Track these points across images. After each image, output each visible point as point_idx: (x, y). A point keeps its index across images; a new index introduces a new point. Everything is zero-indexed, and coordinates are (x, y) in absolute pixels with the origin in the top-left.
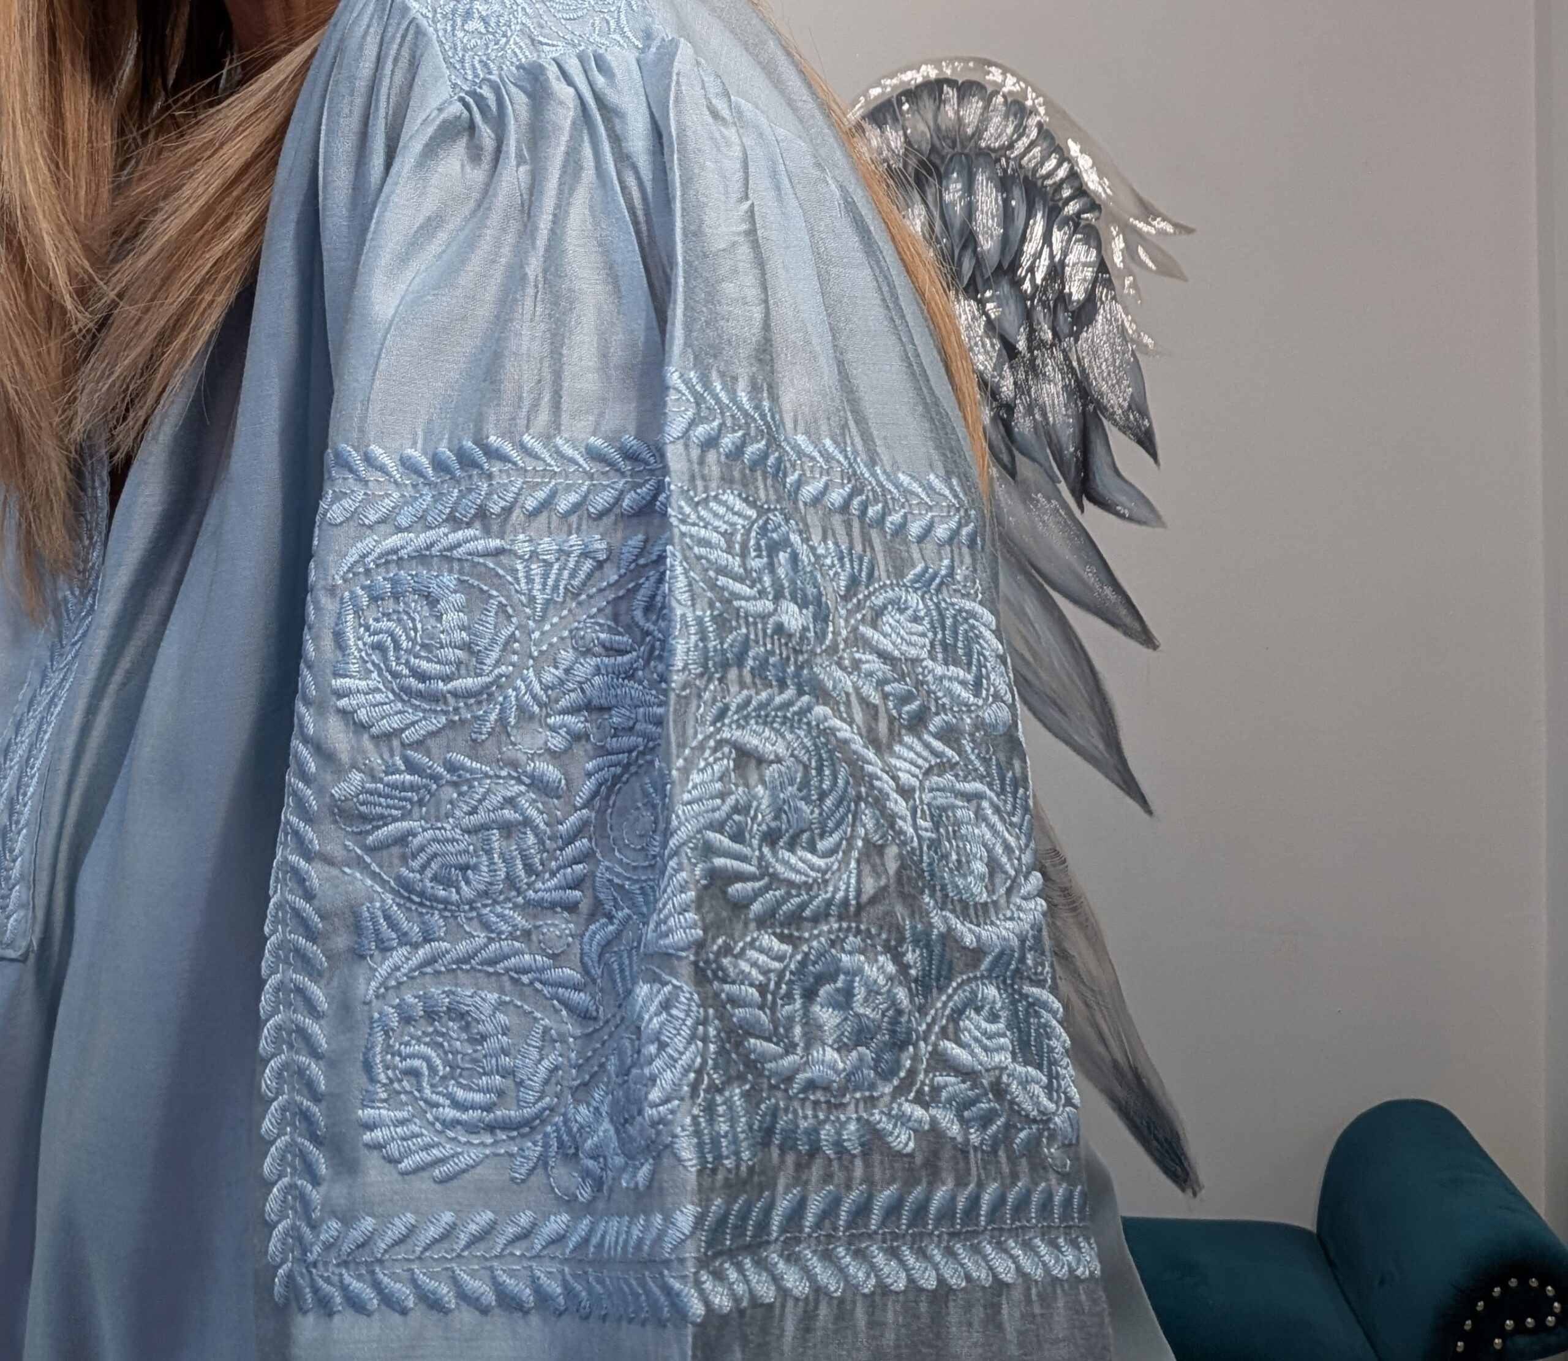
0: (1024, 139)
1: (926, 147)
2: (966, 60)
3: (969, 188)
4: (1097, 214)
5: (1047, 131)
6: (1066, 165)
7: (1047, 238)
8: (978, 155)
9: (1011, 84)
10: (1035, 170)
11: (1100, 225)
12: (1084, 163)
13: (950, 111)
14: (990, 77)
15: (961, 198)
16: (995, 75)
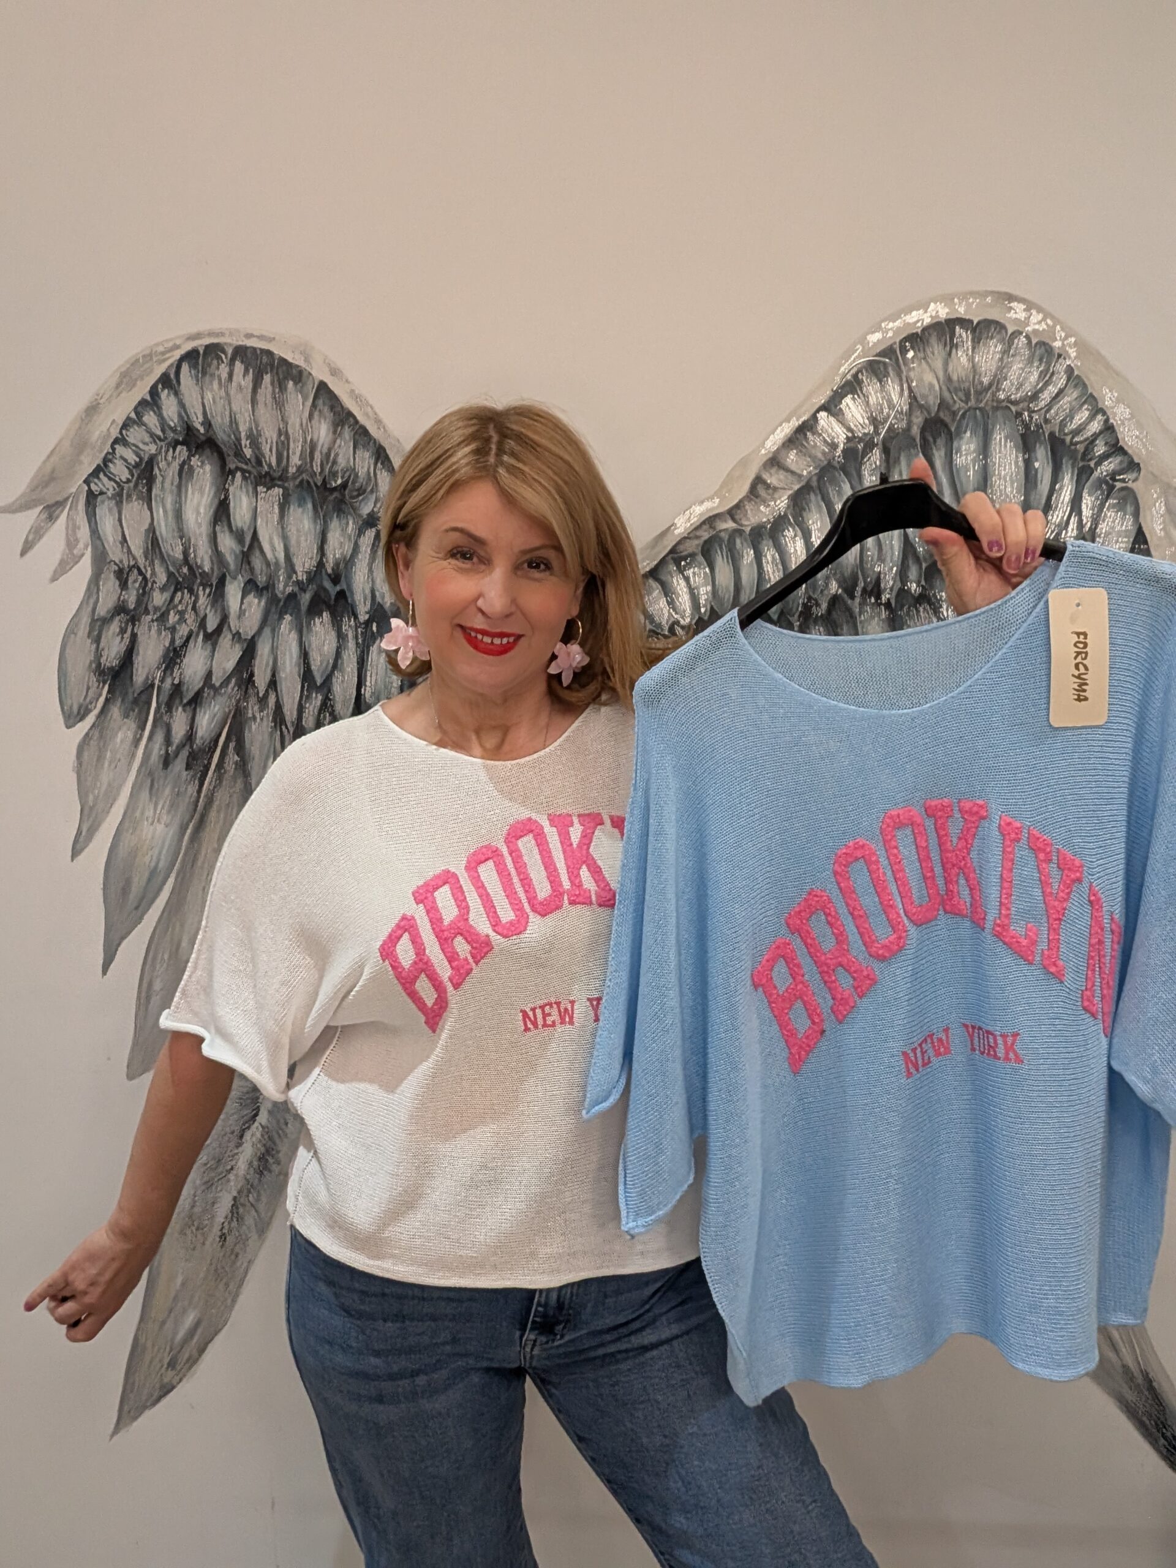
0: (1050, 388)
1: (933, 402)
2: (985, 294)
3: (985, 450)
4: (1134, 475)
5: (1078, 377)
6: (1100, 417)
7: (1076, 504)
8: (996, 409)
9: (1036, 323)
10: (1063, 424)
11: (1137, 487)
12: (1120, 414)
13: (961, 357)
14: (1012, 315)
15: (974, 461)
16: (1018, 311)
